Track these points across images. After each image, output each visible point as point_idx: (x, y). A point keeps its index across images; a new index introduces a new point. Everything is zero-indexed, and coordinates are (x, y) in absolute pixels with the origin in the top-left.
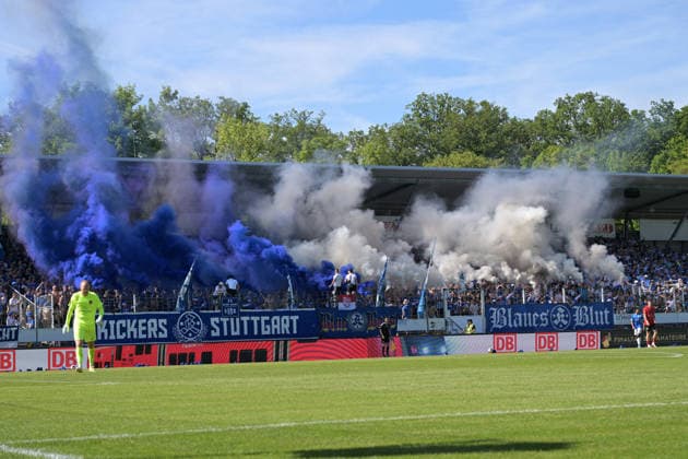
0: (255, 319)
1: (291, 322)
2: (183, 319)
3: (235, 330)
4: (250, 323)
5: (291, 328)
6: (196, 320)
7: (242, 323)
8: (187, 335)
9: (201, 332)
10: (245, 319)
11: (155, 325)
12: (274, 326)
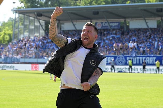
0: (141, 58)
1: (153, 59)
2: (119, 57)
3: (135, 62)
4: (139, 59)
5: (153, 62)
6: (123, 58)
7: (137, 59)
8: (119, 63)
9: (124, 62)
10: (138, 58)
11: (110, 59)
12: (147, 61)
